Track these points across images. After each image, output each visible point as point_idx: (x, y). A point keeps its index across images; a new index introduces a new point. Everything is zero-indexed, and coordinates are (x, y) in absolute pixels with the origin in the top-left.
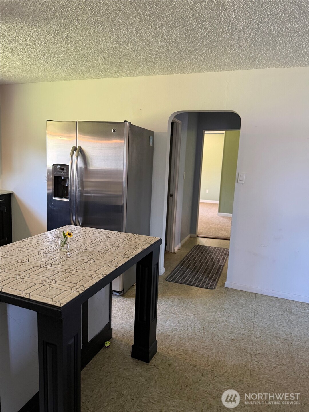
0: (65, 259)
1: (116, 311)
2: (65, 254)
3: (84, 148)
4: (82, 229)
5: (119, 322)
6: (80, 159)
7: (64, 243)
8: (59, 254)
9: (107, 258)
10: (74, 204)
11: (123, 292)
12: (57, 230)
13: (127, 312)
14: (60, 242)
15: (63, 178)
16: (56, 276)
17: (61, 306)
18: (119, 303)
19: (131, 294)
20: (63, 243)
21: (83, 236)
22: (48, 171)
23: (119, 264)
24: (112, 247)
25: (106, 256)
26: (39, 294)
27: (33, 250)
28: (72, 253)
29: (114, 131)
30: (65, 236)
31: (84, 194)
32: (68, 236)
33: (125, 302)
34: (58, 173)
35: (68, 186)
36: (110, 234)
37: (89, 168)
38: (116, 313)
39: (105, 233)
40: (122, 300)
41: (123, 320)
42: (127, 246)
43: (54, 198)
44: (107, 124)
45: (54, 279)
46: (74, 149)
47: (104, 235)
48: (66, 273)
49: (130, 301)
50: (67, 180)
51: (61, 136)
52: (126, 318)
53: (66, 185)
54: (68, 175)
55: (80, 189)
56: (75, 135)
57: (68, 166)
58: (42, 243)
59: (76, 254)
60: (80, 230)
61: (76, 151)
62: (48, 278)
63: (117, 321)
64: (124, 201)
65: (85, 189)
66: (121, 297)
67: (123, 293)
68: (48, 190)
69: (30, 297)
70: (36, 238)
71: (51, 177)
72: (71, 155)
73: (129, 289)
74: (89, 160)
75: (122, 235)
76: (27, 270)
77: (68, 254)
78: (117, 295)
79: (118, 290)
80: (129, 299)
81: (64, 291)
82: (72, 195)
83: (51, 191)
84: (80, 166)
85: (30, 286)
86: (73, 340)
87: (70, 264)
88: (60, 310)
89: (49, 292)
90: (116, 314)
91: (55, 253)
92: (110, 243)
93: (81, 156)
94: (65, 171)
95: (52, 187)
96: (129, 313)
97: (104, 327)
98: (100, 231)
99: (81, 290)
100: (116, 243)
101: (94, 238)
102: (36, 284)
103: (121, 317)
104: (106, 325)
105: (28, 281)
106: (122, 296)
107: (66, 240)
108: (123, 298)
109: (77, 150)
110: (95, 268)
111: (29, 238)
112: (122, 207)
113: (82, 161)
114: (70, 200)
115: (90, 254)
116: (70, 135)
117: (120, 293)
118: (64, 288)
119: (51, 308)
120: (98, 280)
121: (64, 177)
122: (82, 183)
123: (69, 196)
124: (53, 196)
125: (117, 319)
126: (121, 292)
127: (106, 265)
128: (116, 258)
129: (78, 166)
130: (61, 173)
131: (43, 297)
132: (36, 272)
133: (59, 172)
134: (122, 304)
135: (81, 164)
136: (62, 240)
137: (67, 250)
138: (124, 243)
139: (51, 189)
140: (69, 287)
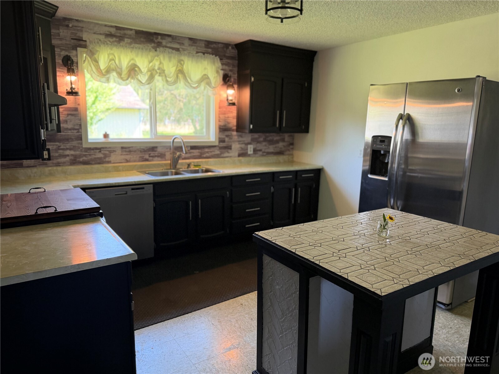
0: (384, 246)
1: (438, 327)
2: (385, 240)
3: (414, 115)
4: (404, 214)
5: (443, 342)
6: (406, 129)
7: (384, 227)
8: (377, 239)
9: (438, 255)
10: (394, 184)
11: (451, 305)
12: (374, 213)
13: (455, 332)
14: (379, 226)
15: (382, 152)
16: (375, 261)
17: (383, 295)
18: (444, 318)
19: (462, 312)
20: (382, 227)
21: (405, 223)
22: (366, 144)
23: (455, 264)
24: (445, 242)
25: (437, 252)
26: (357, 277)
27: (348, 230)
28: (393, 240)
29: (458, 91)
30: (385, 220)
31: (408, 174)
32: (390, 221)
33: (453, 320)
34: (377, 146)
35: (388, 163)
36: (442, 226)
37: (418, 141)
38: (438, 329)
39: (434, 223)
40: (449, 315)
41: (449, 342)
42: (468, 244)
43: (370, 176)
44: (448, 82)
45: (373, 264)
46: (401, 117)
47: (434, 226)
48: (387, 261)
49: (460, 320)
50: (388, 155)
51: (385, 103)
52: (454, 340)
53: (385, 160)
54: (390, 149)
55: (403, 166)
56: (404, 99)
57: (391, 137)
58: (357, 224)
59: (398, 242)
60: (401, 215)
61: (402, 119)
62: (367, 262)
63: (440, 340)
64: (465, 186)
65: (410, 167)
66: (447, 311)
67: (450, 308)
68: (363, 166)
69: (348, 277)
70: (351, 218)
71: (369, 150)
72: (397, 124)
73: (460, 305)
74: (419, 130)
75: (460, 230)
76: (342, 249)
77: (388, 240)
78: (442, 308)
79: (444, 302)
80: (459, 317)
81: (384, 280)
82: (393, 174)
83: (367, 168)
84: (406, 138)
85: (347, 266)
86: (391, 338)
87: (391, 252)
88: (380, 299)
89: (368, 277)
90: (439, 331)
91: (372, 237)
92: (441, 237)
93: (408, 125)
94: (386, 143)
95: (368, 164)
96: (458, 334)
97: (423, 341)
98: (427, 220)
99: (406, 284)
100: (450, 238)
101: (420, 228)
102: (354, 266)
103: (445, 336)
104: (425, 340)
105: (344, 260)
106: (449, 310)
107: (386, 224)
108: (450, 314)
109: (404, 118)
110: (422, 263)
111: (342, 217)
112: (461, 193)
113: (408, 132)
114: (389, 178)
115: (415, 246)
116: (397, 100)
117: (446, 306)
118: (385, 277)
119: (371, 294)
120: (426, 277)
121: (385, 151)
122: (406, 159)
123: (388, 174)
124: (368, 174)
125: (441, 338)
126: (448, 305)
127: (437, 262)
128: (451, 256)
129: (404, 138)
130: (381, 147)
131: (362, 281)
132: (352, 254)
133: (379, 145)
134: (449, 321)
135: (407, 135)
136: (381, 224)
137: (386, 235)
138: (463, 240)
139: (367, 166)
140: (390, 277)
